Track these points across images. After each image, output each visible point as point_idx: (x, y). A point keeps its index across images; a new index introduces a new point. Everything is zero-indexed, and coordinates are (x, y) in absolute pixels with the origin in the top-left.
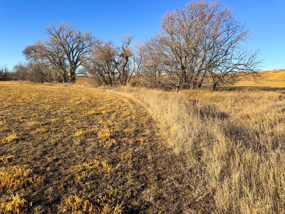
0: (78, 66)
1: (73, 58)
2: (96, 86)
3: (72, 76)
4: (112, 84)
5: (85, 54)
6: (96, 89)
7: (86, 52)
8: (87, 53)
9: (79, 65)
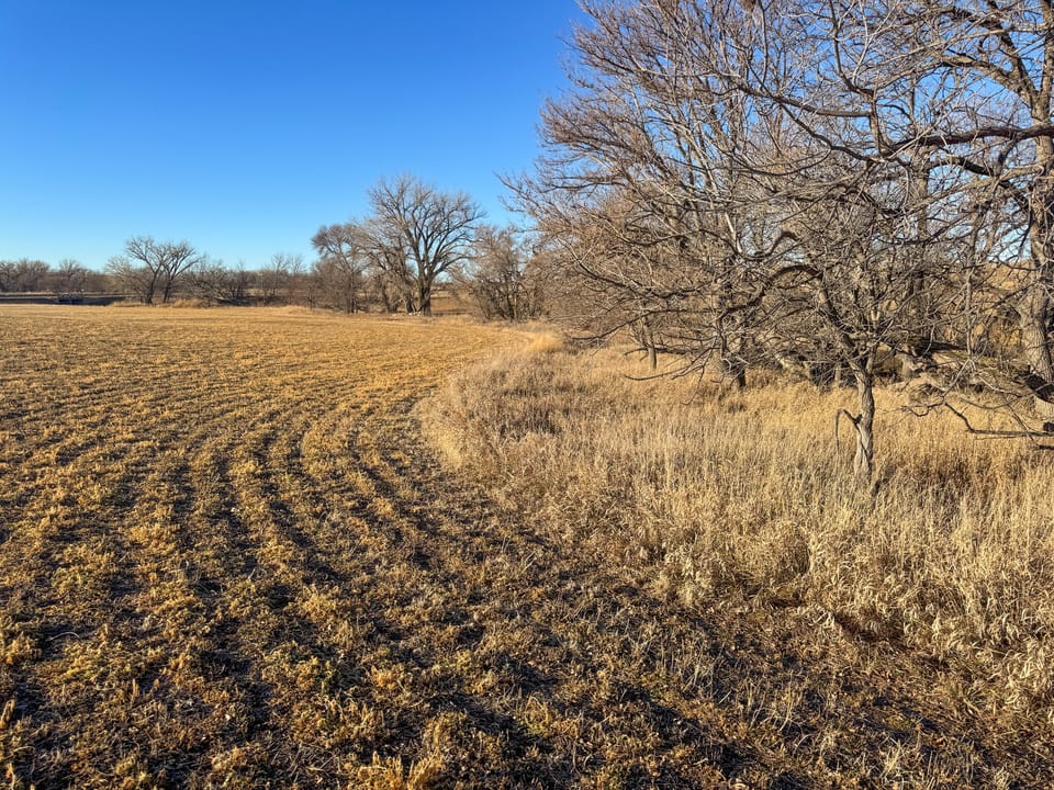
0: (437, 273)
1: (427, 250)
2: (484, 322)
3: (423, 297)
4: (513, 318)
5: (453, 245)
6: (485, 328)
7: (456, 239)
8: (458, 243)
9: (441, 270)
